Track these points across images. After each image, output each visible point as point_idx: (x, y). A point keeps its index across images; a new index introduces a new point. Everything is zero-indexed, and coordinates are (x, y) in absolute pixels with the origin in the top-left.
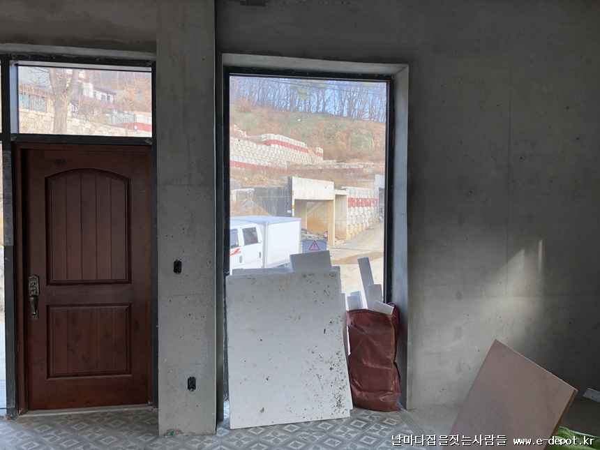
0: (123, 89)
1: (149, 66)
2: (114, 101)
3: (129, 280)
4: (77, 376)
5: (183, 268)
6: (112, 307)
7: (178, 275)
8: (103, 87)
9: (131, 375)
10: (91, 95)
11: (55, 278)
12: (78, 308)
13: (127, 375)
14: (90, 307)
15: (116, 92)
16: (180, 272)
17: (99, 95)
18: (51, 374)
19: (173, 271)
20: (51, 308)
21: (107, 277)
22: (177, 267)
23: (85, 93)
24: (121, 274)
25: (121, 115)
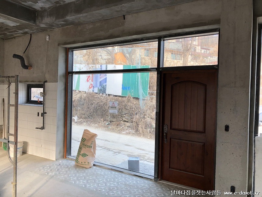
0: (213, 47)
1: (218, 31)
2: (209, 53)
3: (204, 132)
4: (180, 170)
5: (230, 129)
6: (196, 143)
7: (227, 132)
8: (204, 47)
9: (203, 176)
10: (200, 51)
11: (173, 127)
12: (182, 141)
13: (202, 176)
14: (187, 142)
15: (210, 48)
16: (228, 131)
17: (203, 51)
18: (171, 167)
19: (224, 130)
20: (172, 139)
21: (195, 129)
22: (227, 128)
23: (197, 51)
24: (201, 129)
25: (211, 58)
